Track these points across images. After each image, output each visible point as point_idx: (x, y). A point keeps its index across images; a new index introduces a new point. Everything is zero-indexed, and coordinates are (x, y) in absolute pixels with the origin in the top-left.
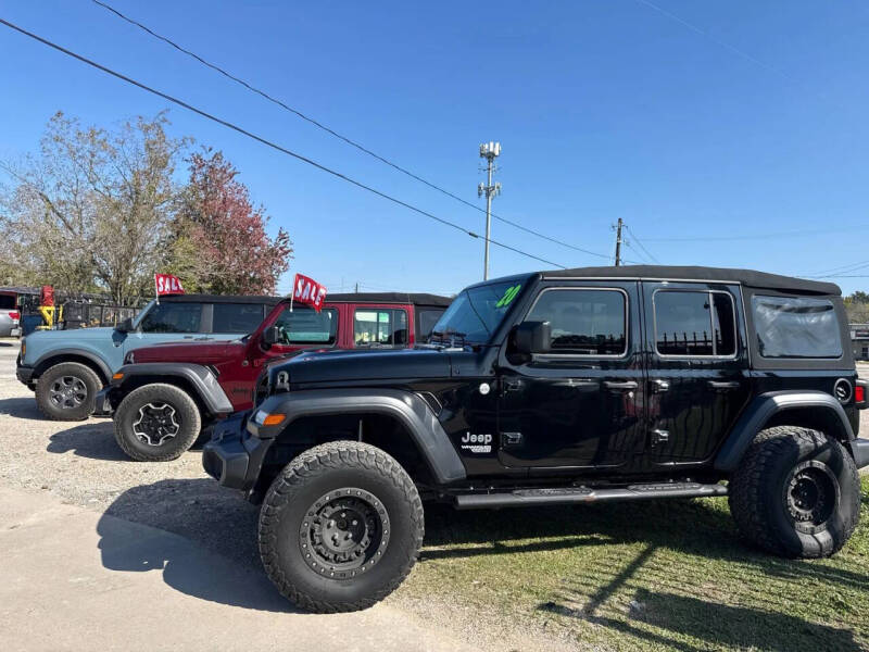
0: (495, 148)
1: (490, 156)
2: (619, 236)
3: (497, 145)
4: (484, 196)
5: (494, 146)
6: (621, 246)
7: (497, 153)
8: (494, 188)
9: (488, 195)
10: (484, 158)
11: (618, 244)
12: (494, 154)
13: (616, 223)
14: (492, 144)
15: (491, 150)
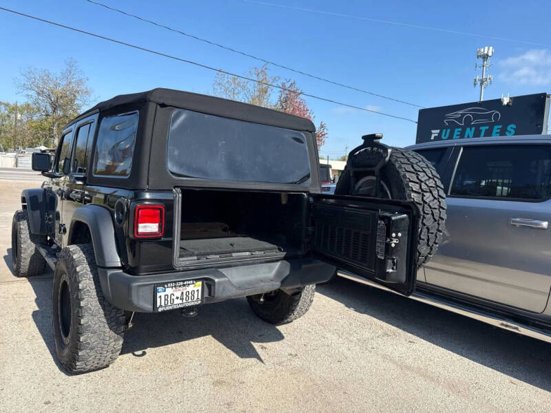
0: (489, 50)
1: (485, 57)
3: (491, 48)
4: (478, 85)
5: (489, 49)
7: (490, 54)
8: (487, 79)
9: (481, 84)
10: (480, 59)
12: (487, 55)
14: (486, 48)
15: (486, 52)
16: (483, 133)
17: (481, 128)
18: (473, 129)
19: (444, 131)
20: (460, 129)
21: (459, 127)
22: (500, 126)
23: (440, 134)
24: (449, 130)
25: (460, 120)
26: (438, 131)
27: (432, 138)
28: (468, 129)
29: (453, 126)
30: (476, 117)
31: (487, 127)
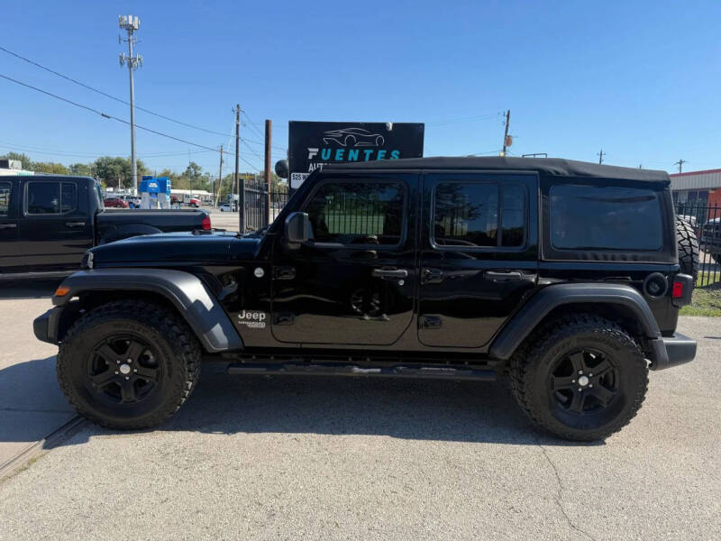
0: (133, 21)
1: (130, 29)
2: (238, 118)
3: (136, 18)
4: (126, 65)
5: (133, 19)
6: (240, 127)
7: (136, 27)
8: (135, 59)
9: (130, 65)
10: (124, 30)
11: (238, 126)
12: (133, 27)
13: (235, 109)
14: (130, 17)
15: (130, 23)
16: (367, 158)
17: (366, 151)
18: (357, 151)
19: (324, 150)
20: (343, 150)
21: (341, 147)
22: (385, 151)
23: (319, 153)
24: (329, 150)
25: (341, 139)
26: (317, 150)
27: (310, 157)
28: (352, 151)
29: (334, 146)
30: (360, 139)
31: (372, 151)
